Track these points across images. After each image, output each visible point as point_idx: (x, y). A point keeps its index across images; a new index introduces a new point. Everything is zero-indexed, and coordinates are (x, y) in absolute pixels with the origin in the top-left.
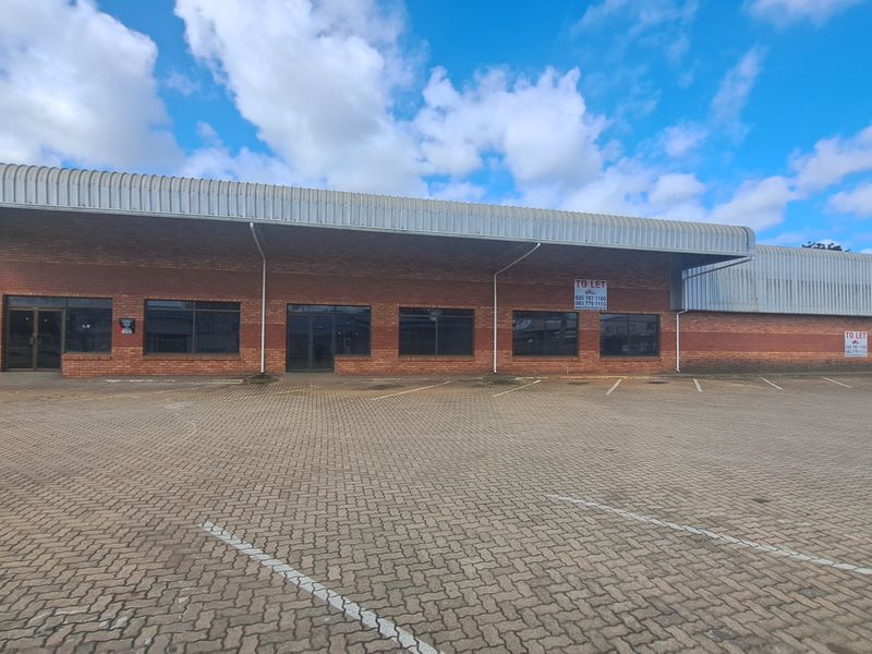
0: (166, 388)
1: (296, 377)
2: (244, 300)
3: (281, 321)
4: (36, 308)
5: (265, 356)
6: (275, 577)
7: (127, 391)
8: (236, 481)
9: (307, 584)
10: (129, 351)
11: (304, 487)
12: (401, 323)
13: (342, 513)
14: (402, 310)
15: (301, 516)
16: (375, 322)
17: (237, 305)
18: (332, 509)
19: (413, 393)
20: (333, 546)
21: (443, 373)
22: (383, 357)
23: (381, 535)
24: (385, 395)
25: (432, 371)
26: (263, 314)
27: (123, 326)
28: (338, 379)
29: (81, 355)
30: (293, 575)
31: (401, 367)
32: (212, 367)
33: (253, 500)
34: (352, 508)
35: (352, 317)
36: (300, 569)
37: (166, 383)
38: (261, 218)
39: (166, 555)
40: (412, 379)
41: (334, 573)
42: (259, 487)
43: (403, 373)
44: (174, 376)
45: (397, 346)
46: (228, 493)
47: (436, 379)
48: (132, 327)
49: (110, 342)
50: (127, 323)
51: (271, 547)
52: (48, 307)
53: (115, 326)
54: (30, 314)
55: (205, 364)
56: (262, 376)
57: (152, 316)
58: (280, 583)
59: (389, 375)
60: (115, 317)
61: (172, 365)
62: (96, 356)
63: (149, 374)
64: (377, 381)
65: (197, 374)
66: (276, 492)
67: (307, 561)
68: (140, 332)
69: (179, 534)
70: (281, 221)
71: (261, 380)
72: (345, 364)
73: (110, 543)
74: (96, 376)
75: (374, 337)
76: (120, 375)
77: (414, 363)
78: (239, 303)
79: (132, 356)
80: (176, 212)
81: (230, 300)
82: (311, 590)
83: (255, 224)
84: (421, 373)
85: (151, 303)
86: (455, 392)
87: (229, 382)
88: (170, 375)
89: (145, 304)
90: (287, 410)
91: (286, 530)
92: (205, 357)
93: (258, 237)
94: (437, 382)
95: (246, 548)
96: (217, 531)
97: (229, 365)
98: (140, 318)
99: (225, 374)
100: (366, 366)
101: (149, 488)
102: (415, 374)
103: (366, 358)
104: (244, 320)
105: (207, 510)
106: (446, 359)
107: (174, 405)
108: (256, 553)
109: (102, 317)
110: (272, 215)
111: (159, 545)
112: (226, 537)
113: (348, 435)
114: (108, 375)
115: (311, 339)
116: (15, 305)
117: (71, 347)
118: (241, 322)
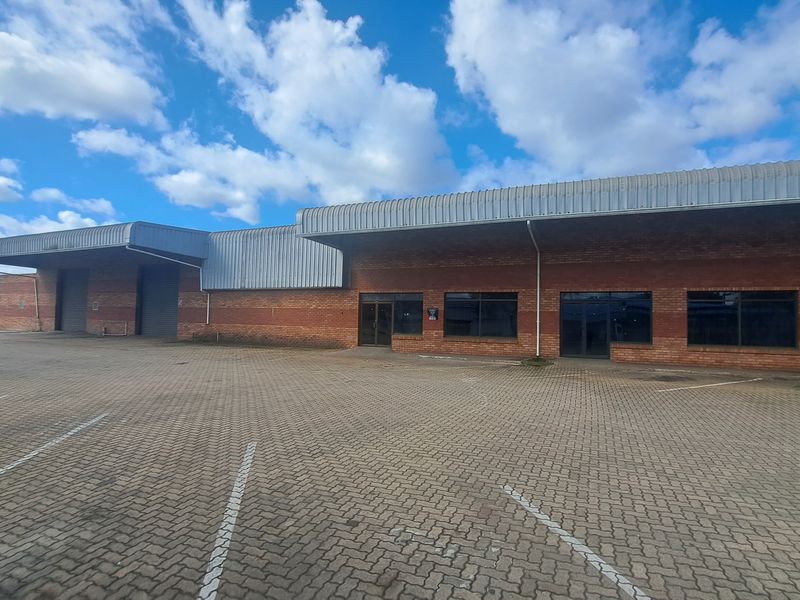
0: (460, 365)
1: (571, 362)
2: (521, 291)
3: (555, 308)
4: (377, 301)
5: (540, 340)
6: (576, 556)
7: (433, 365)
8: (527, 453)
9: (610, 572)
10: (434, 333)
11: (594, 472)
12: (689, 309)
13: (640, 509)
14: (691, 295)
15: (593, 500)
16: (657, 308)
17: (515, 295)
18: (627, 502)
19: (709, 389)
20: (634, 541)
21: (750, 368)
22: (667, 347)
23: (692, 545)
24: (673, 388)
25: (735, 365)
26: (538, 303)
27: (430, 315)
28: (614, 367)
29: (403, 336)
30: (593, 558)
31: (692, 357)
32: (495, 349)
33: (545, 474)
34: (651, 506)
35: (623, 303)
36: (600, 554)
37: (461, 360)
38: (537, 216)
39: (477, 506)
40: (707, 372)
41: (639, 570)
42: (548, 463)
43: (694, 365)
44: (465, 355)
45: (685, 334)
46: (521, 463)
47: (742, 374)
48: (436, 315)
49: (422, 326)
50: (433, 312)
51: (568, 524)
52: (385, 301)
53: (425, 314)
54: (374, 305)
55: (490, 346)
56: (538, 359)
57: (450, 305)
58: (581, 562)
59: (675, 366)
60: (425, 308)
61: (464, 346)
62: (413, 337)
63: (448, 353)
64: (661, 371)
65: (483, 355)
66: (565, 471)
67: (607, 549)
68: (441, 318)
69: (485, 490)
70: (555, 215)
71: (537, 362)
72: (622, 352)
73: (436, 485)
74: (412, 352)
75: (656, 324)
76: (427, 352)
77: (709, 354)
78: (517, 293)
79: (436, 338)
80: (468, 221)
81: (509, 291)
82: (615, 580)
83: (531, 221)
84: (719, 365)
85: (448, 296)
86: (770, 391)
87: (509, 363)
88: (463, 354)
89: (445, 297)
90: (565, 393)
91: (581, 511)
92: (490, 340)
93: (534, 233)
94: (740, 378)
95: (543, 517)
96: (516, 495)
97: (509, 347)
98: (442, 308)
99: (506, 356)
100: (647, 354)
101: (458, 446)
102: (709, 366)
103: (647, 346)
104: (521, 309)
105: (505, 475)
106: (755, 351)
107: (469, 380)
108: (553, 525)
109: (416, 307)
110: (546, 212)
111: (471, 496)
112: (525, 503)
113: (635, 427)
114: (420, 352)
115: (584, 326)
116: (367, 300)
117: (397, 330)
118: (519, 310)
